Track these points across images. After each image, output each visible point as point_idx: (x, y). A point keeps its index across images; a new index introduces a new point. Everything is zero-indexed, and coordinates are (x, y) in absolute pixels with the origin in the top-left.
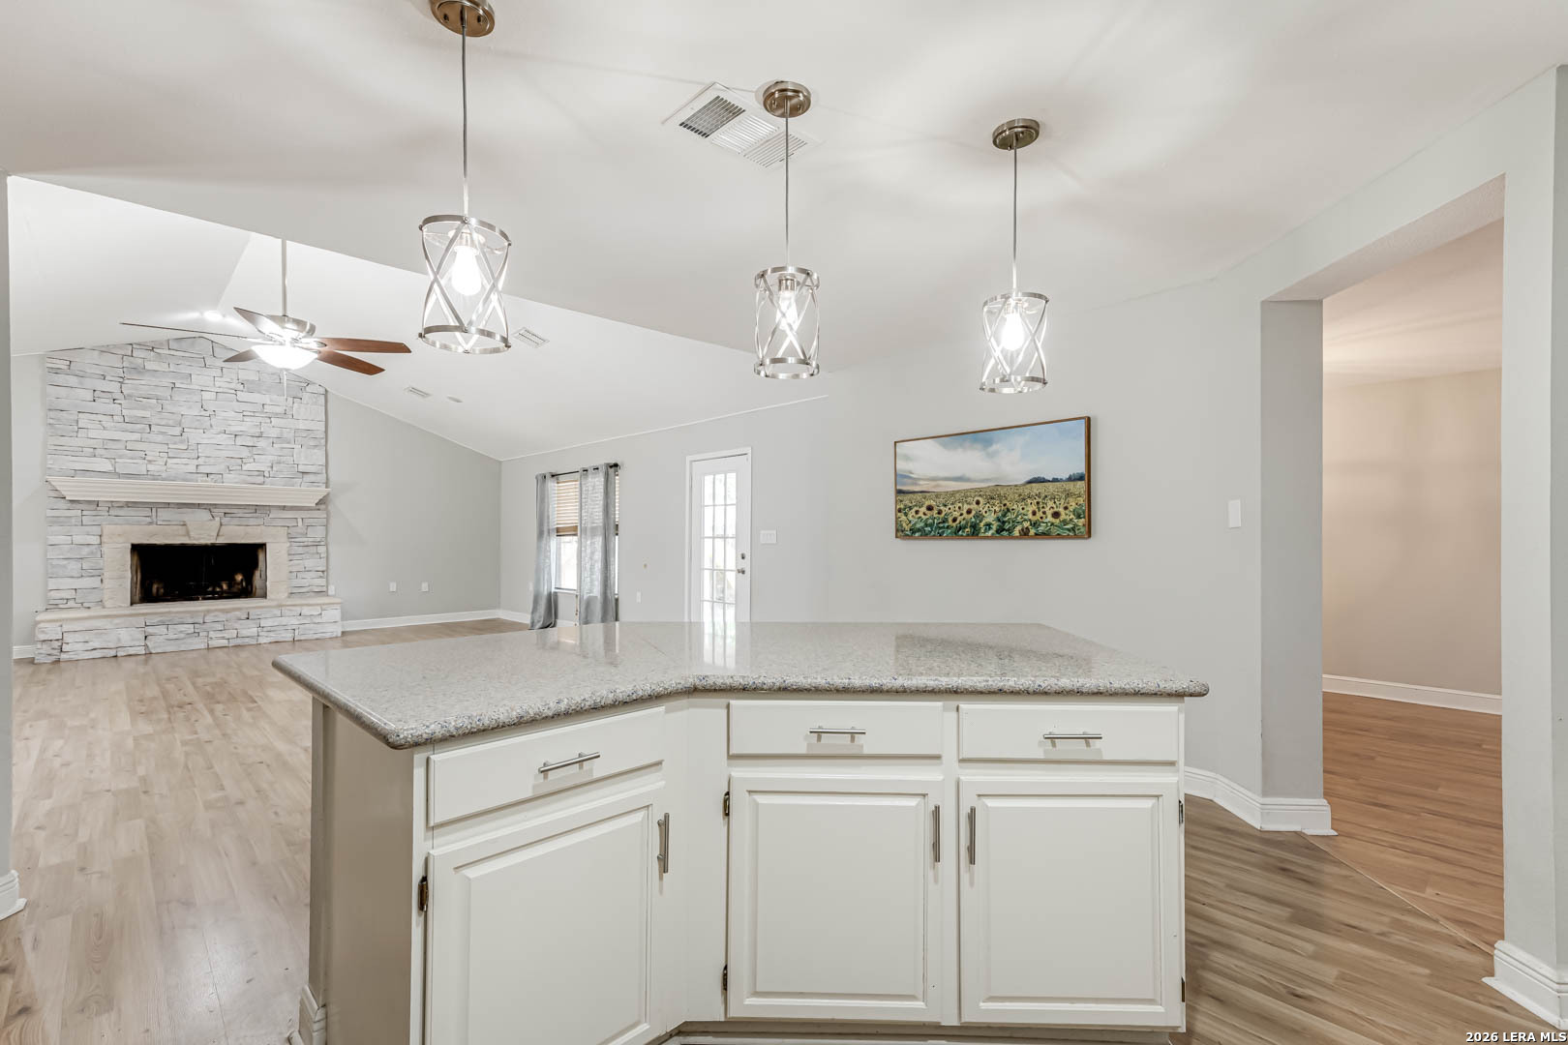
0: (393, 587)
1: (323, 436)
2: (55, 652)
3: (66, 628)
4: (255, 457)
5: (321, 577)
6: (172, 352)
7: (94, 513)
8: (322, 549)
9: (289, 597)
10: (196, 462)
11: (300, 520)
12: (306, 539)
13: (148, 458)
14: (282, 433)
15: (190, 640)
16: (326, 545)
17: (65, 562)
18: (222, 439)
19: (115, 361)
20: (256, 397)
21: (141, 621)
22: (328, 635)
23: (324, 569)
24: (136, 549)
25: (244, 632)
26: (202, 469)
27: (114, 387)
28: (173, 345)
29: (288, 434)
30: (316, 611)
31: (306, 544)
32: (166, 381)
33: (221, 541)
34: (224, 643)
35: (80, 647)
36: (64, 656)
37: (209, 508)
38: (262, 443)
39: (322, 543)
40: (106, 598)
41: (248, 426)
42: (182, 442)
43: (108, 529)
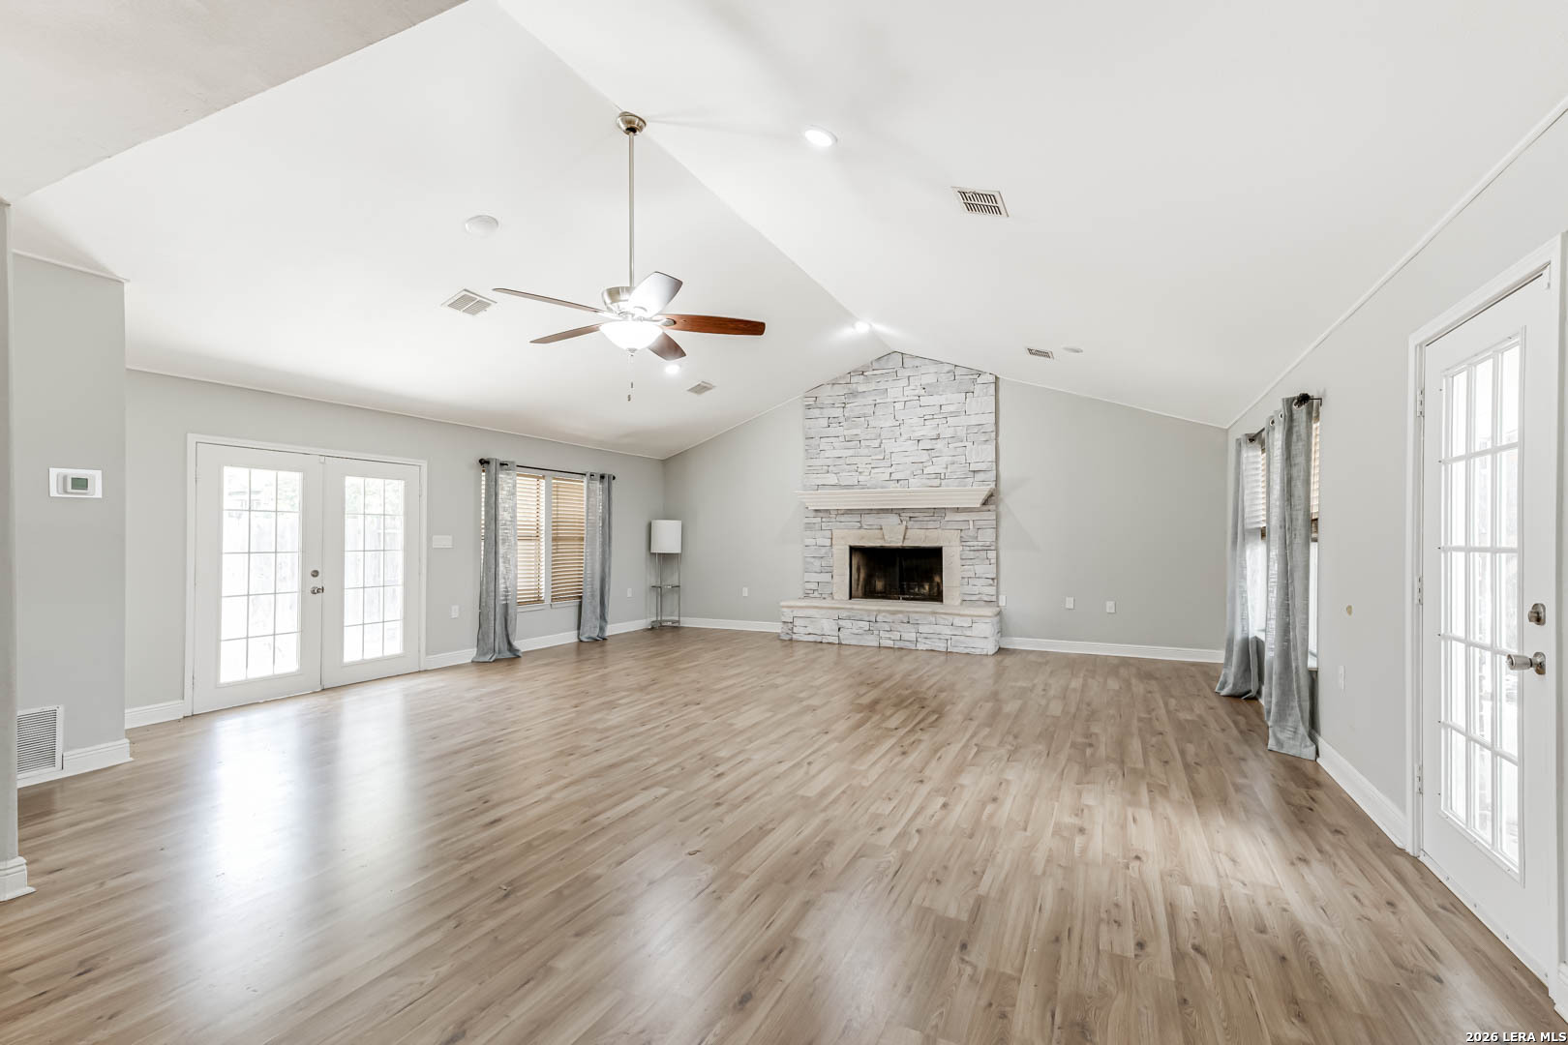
0: (1070, 603)
1: (994, 428)
2: (790, 632)
3: (797, 613)
4: (934, 460)
5: (991, 585)
6: (875, 372)
7: (828, 520)
8: (992, 555)
9: (961, 604)
10: (890, 470)
11: (971, 523)
12: (976, 543)
13: (860, 470)
14: (956, 431)
15: (866, 637)
16: (996, 550)
17: (812, 560)
18: (910, 446)
19: (840, 390)
20: (935, 400)
21: (835, 614)
22: (978, 652)
23: (994, 576)
24: (853, 550)
25: (906, 636)
26: (894, 477)
27: (838, 412)
28: (875, 366)
29: (962, 433)
30: (966, 622)
31: (976, 548)
32: (869, 400)
33: (908, 544)
34: (890, 643)
35: (802, 630)
36: (794, 636)
37: (898, 512)
38: (939, 445)
39: (993, 548)
40: (835, 590)
41: (928, 430)
42: (881, 452)
43: (835, 532)
